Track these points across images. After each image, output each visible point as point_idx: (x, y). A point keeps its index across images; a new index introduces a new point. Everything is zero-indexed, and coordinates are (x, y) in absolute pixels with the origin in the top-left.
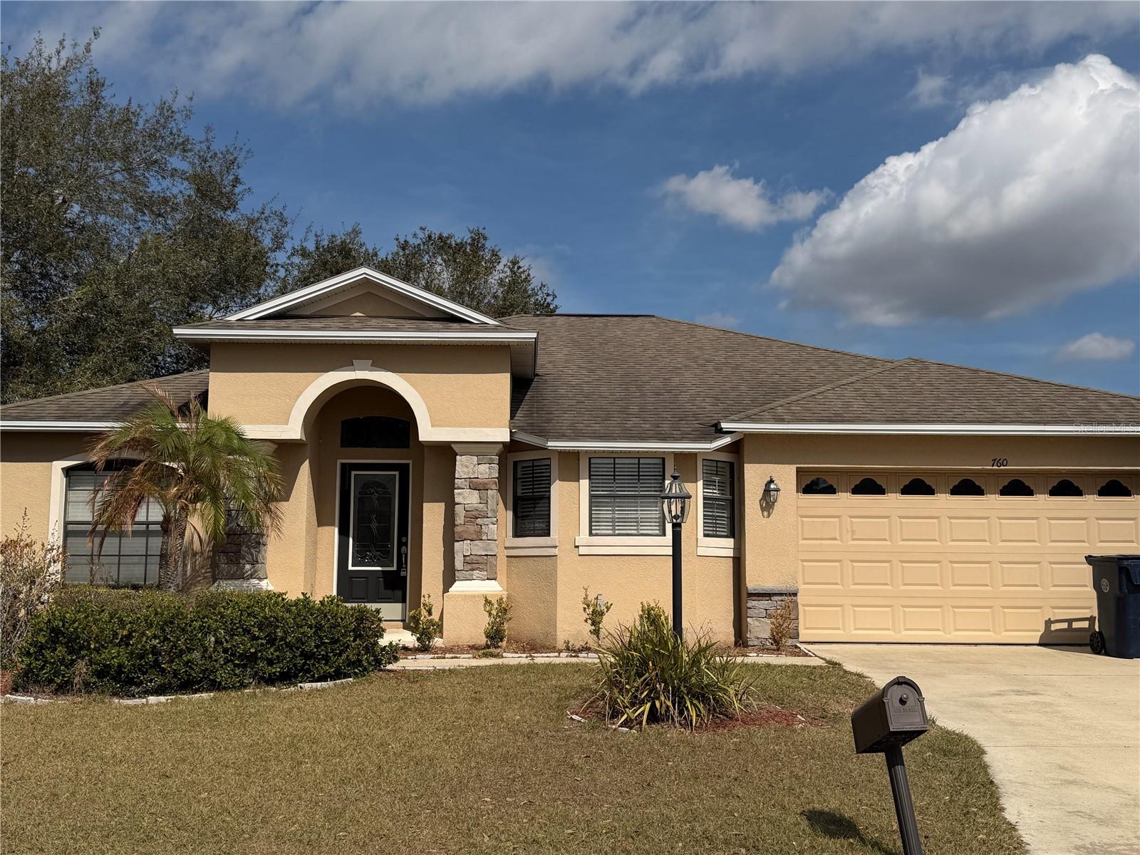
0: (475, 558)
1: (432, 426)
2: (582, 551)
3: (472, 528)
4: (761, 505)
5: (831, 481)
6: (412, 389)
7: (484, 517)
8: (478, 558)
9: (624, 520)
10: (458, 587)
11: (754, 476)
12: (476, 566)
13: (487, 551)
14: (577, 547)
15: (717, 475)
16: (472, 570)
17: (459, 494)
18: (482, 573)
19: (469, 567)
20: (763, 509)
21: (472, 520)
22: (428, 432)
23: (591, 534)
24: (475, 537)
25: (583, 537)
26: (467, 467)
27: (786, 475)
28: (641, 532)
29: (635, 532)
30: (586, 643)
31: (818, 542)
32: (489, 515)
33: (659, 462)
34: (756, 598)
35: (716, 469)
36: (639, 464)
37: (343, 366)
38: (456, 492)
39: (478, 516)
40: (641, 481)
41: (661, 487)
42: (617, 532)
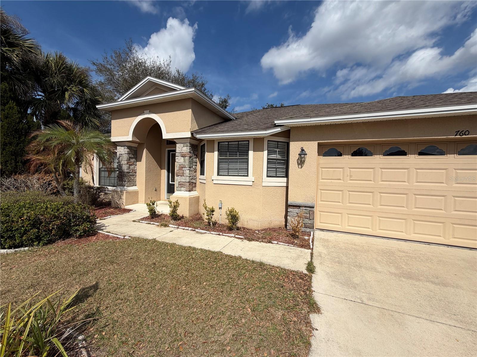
0: (182, 183)
1: (167, 133)
2: (215, 182)
3: (181, 172)
4: (298, 162)
5: (340, 150)
6: (161, 120)
7: (185, 167)
8: (183, 183)
9: (232, 169)
10: (177, 194)
11: (295, 147)
12: (182, 186)
13: (185, 180)
14: (213, 180)
15: (278, 148)
16: (181, 187)
17: (177, 158)
18: (184, 188)
19: (180, 186)
20: (298, 164)
21: (181, 168)
22: (166, 136)
23: (218, 175)
24: (182, 175)
25: (215, 176)
26: (179, 148)
27: (311, 147)
28: (239, 174)
29: (237, 174)
30: (215, 220)
31: (330, 181)
32: (186, 167)
33: (247, 142)
34: (292, 207)
35: (277, 145)
36: (238, 144)
37: (142, 113)
38: (176, 158)
39: (183, 167)
40: (239, 152)
41: (248, 154)
42: (229, 174)
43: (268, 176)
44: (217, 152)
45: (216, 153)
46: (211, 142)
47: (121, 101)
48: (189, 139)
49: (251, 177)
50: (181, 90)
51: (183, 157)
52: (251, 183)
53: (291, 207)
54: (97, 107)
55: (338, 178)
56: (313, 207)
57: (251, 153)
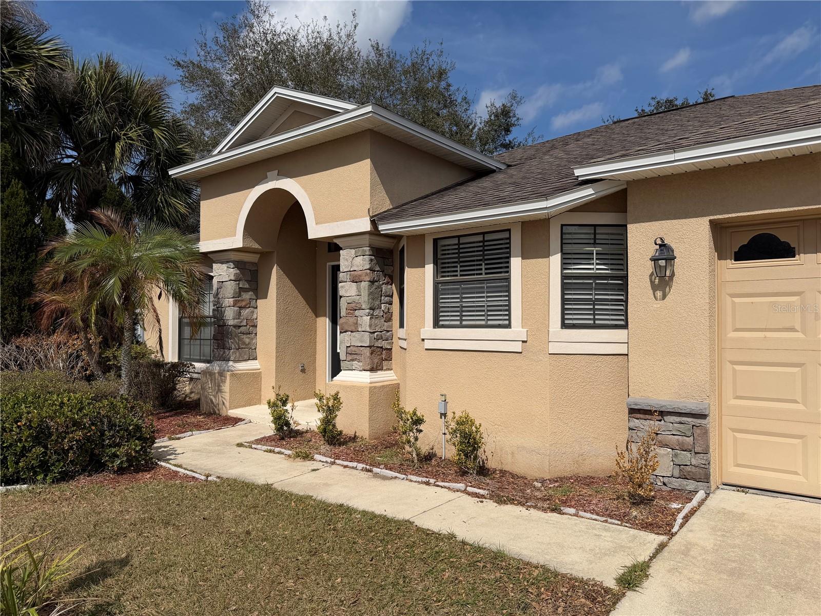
0: (354, 349)
1: (316, 224)
2: (428, 344)
3: (352, 320)
4: (652, 282)
6: (302, 191)
7: (360, 309)
8: (356, 349)
9: (472, 308)
10: (343, 376)
11: (642, 239)
12: (355, 356)
13: (362, 342)
14: (423, 340)
15: (595, 244)
16: (353, 360)
17: (342, 287)
18: (359, 364)
19: (350, 357)
20: (654, 288)
21: (351, 311)
22: (315, 231)
23: (436, 324)
24: (353, 328)
25: (428, 329)
26: (347, 260)
27: (690, 235)
28: (490, 323)
29: (483, 323)
30: (432, 449)
31: (761, 335)
32: (363, 307)
33: (506, 235)
34: (642, 416)
35: (592, 236)
36: (484, 241)
37: (263, 179)
38: (340, 285)
39: (355, 308)
40: (486, 262)
41: (508, 267)
42: (464, 323)
43: (564, 326)
44: (432, 265)
45: (429, 268)
46: (417, 238)
47: (220, 153)
48: (367, 236)
49: (518, 330)
50: (347, 111)
51: (356, 282)
52: (518, 347)
53: (638, 416)
54: (170, 173)
55: (788, 325)
56: (704, 416)
57: (516, 263)
